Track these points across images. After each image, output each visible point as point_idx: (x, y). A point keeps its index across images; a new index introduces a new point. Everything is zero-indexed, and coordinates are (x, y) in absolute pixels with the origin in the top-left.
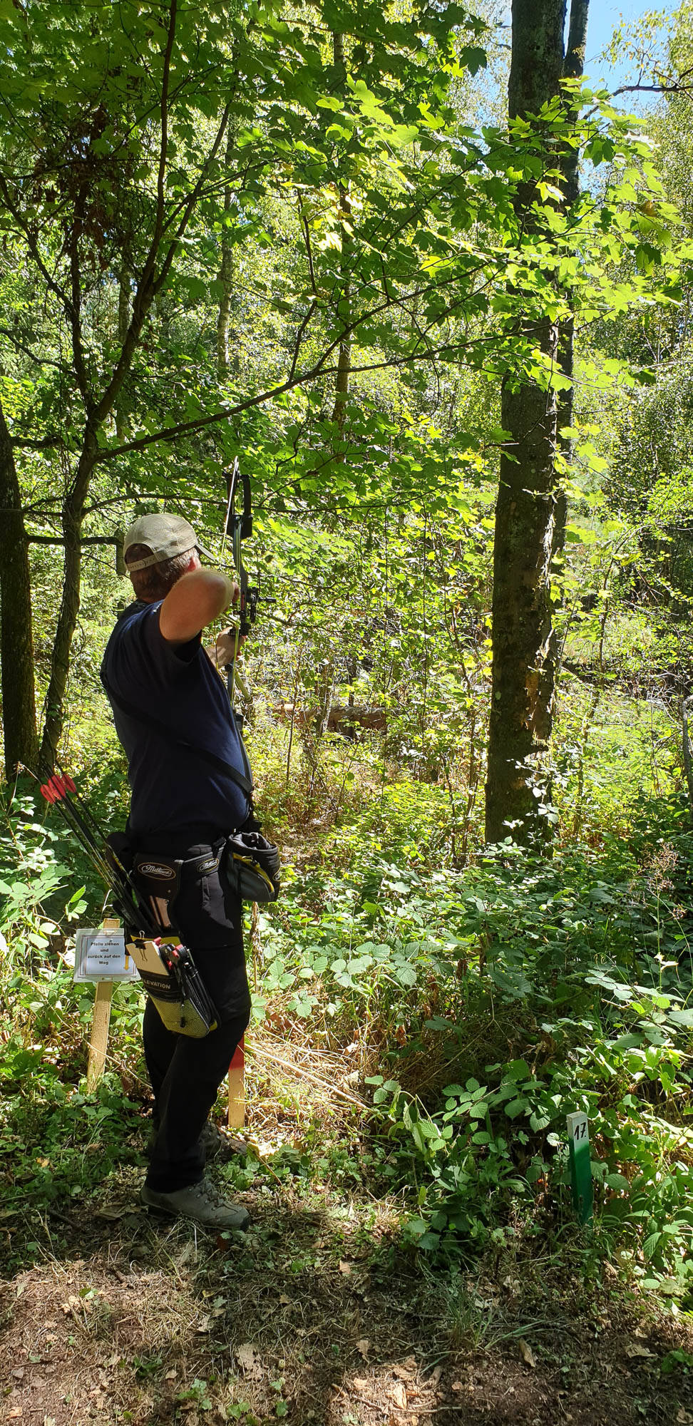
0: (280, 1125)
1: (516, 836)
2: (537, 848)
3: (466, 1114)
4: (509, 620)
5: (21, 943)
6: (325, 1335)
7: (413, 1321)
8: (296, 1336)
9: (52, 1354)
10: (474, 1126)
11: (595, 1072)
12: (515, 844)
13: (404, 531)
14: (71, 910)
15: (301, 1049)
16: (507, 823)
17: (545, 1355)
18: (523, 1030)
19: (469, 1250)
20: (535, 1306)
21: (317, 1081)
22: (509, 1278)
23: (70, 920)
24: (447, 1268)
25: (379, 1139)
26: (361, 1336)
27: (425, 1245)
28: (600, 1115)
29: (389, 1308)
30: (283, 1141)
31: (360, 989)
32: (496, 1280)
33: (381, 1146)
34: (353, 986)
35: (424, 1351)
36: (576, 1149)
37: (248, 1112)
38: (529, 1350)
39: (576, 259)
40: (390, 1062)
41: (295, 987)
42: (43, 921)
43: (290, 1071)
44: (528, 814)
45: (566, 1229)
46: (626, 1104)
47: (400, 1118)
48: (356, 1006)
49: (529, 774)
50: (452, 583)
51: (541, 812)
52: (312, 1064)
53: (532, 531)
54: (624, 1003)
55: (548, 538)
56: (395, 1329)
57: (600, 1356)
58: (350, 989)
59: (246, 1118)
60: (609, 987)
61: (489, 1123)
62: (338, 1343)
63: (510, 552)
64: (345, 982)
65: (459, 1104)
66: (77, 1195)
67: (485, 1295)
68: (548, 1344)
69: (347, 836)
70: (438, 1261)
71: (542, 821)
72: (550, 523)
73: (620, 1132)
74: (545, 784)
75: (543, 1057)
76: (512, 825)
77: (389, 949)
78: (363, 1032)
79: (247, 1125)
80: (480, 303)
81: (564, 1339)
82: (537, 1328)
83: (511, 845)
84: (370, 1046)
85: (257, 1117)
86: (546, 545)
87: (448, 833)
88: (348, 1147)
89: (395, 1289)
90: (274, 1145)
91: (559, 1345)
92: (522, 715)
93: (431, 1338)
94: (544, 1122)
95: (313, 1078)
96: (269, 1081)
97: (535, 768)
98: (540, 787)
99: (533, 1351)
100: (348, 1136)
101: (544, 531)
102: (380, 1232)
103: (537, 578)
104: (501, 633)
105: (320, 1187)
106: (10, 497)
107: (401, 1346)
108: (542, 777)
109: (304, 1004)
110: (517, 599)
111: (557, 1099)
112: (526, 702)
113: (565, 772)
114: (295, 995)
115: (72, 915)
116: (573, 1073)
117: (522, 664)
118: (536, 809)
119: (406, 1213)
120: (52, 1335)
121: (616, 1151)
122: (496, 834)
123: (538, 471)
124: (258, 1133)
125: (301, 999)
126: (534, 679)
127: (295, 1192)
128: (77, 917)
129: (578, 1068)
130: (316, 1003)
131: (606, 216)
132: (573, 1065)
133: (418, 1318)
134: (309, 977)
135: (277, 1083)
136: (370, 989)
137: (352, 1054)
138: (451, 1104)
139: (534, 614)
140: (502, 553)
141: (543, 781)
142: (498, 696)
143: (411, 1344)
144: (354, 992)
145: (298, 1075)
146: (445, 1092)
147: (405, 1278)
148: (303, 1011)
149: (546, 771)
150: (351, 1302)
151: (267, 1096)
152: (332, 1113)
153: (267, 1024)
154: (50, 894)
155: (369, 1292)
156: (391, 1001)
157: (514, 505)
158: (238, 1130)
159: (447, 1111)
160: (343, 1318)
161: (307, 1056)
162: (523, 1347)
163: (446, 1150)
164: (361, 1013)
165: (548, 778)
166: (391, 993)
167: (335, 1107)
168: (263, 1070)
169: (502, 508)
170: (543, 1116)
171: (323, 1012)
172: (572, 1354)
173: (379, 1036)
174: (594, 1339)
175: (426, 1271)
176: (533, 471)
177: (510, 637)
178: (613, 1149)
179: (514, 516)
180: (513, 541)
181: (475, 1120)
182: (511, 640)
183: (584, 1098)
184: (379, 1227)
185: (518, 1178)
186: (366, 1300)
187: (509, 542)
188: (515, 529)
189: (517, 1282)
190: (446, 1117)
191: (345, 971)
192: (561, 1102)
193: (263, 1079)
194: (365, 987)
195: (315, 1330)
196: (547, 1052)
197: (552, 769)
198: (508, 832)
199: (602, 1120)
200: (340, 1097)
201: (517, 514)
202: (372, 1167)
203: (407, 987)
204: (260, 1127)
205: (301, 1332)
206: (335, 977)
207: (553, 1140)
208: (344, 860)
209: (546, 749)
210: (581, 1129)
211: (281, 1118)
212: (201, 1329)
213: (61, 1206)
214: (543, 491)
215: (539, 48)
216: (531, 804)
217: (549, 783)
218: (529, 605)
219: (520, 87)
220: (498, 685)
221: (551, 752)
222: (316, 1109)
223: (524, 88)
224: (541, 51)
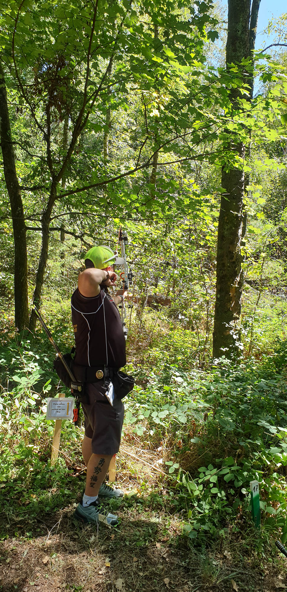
0: (130, 481)
1: (226, 354)
2: (234, 360)
3: (209, 480)
4: (223, 265)
5: (24, 403)
6: (151, 575)
7: (187, 570)
8: (139, 575)
9: (39, 582)
10: (211, 485)
11: (260, 462)
13: (180, 226)
14: (45, 389)
15: (139, 449)
16: (222, 349)
17: (242, 586)
18: (231, 444)
19: (210, 538)
20: (237, 564)
21: (146, 463)
22: (226, 551)
23: (44, 393)
24: (201, 546)
25: (171, 488)
26: (166, 576)
27: (191, 537)
28: (263, 481)
29: (177, 564)
30: (131, 488)
31: (163, 425)
32: (221, 552)
33: (172, 491)
34: (160, 423)
35: (192, 584)
36: (254, 496)
37: (117, 475)
38: (235, 584)
39: (254, 119)
40: (176, 455)
41: (136, 423)
42: (33, 393)
43: (134, 459)
44: (231, 346)
45: (250, 530)
46: (274, 477)
47: (181, 480)
48: (161, 431)
49: (231, 329)
50: (201, 248)
51: (236, 345)
52: (143, 455)
53: (234, 228)
54: (273, 434)
55: (240, 231)
56: (179, 573)
57: (264, 587)
58: (159, 424)
59: (116, 478)
60: (268, 427)
61: (218, 484)
62: (156, 579)
63: (224, 237)
64: (157, 421)
65: (205, 476)
66: (48, 511)
67: (216, 558)
68: (243, 581)
69: (155, 352)
70: (197, 543)
71: (237, 348)
72: (241, 225)
73: (272, 488)
75: (239, 456)
76: (224, 350)
77: (175, 408)
78: (164, 443)
79: (116, 481)
80: (214, 136)
81: (249, 579)
82: (238, 574)
83: (225, 359)
84: (167, 449)
85: (121, 477)
86: (239, 234)
87: (197, 353)
88: (159, 491)
89: (179, 555)
90: (128, 490)
91: (247, 582)
92: (229, 304)
93: (194, 578)
94: (241, 483)
95: (144, 461)
96: (126, 463)
97: (233, 327)
98: (236, 335)
99: (237, 584)
100: (158, 487)
101: (239, 229)
102: (172, 529)
103: (235, 248)
104: (220, 270)
105: (147, 509)
106: (19, 211)
107: (182, 581)
108: (236, 330)
109: (140, 430)
110: (227, 256)
111: (245, 473)
112: (230, 300)
113: (246, 328)
114: (136, 426)
115: (45, 391)
116: (252, 462)
117: (229, 283)
118: (234, 343)
119: (183, 521)
120: (39, 573)
122: (217, 354)
123: (236, 204)
124: (121, 484)
125: (139, 428)
126: (234, 289)
127: (138, 511)
128: (47, 392)
129: (254, 461)
130: (145, 430)
131: (267, 104)
132: (252, 459)
133: (189, 569)
134: (142, 419)
135: (129, 464)
136: (168, 424)
137: (160, 452)
138: (201, 475)
139: (234, 263)
140: (221, 237)
141: (237, 332)
142: (219, 296)
143: (186, 580)
144: (161, 426)
145: (138, 460)
146: (200, 470)
147: (182, 550)
148: (140, 433)
149: (238, 328)
150: (161, 561)
151: (125, 469)
152: (152, 476)
153: (125, 438)
154: (37, 382)
155: (168, 556)
156: (176, 430)
157: (226, 218)
158: (113, 483)
159: (200, 478)
160: (158, 568)
161: (141, 452)
162: (233, 583)
163: (200, 495)
164: (163, 434)
165: (239, 331)
166: (176, 426)
167: (153, 474)
168: (124, 458)
169: (221, 219)
170: (240, 481)
171: (148, 434)
172: (253, 586)
173: (171, 444)
174: (262, 579)
175: (192, 548)
176: (234, 204)
177: (224, 272)
178: (269, 496)
179: (226, 222)
180: (226, 233)
181: (212, 483)
183: (257, 474)
184: (172, 527)
185: (229, 507)
186: (167, 560)
187: (224, 233)
189: (229, 553)
190: (200, 481)
191: (157, 416)
192: (247, 475)
193: (123, 462)
194: (165, 424)
195: (147, 573)
196: (241, 454)
197: (241, 327)
198: (222, 353)
199: (264, 483)
200: (155, 470)
202: (169, 500)
203: (183, 424)
204: (122, 482)
205: (141, 574)
206: (153, 419)
207: (244, 491)
208: (153, 363)
209: (238, 319)
210: (256, 488)
211: (131, 478)
212: (100, 572)
213: (41, 516)
214: (238, 212)
215: (239, 31)
216: (232, 341)
217: (239, 334)
218: (232, 259)
219: (231, 47)
220: (218, 292)
221: (240, 320)
222: (145, 474)
223: (232, 47)
224: (240, 33)
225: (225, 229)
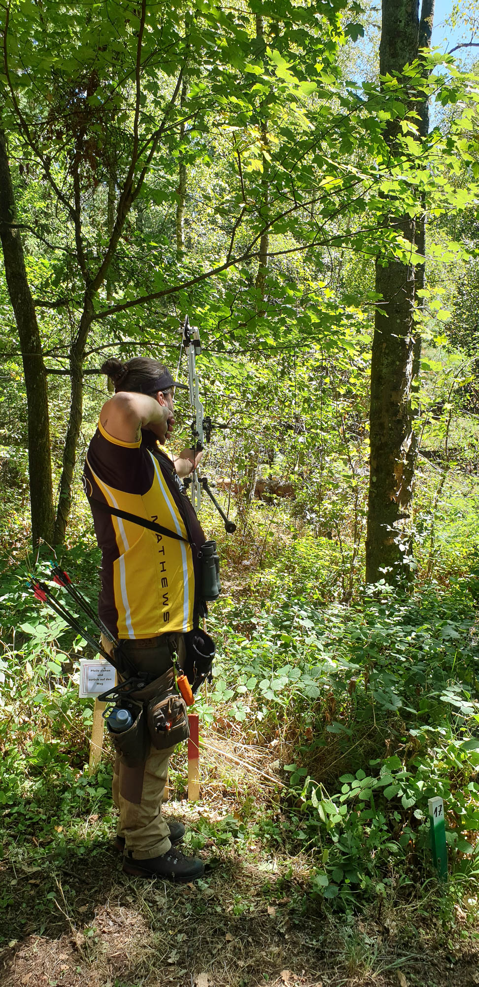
0: (225, 799)
1: (388, 578)
2: (402, 587)
3: (357, 797)
4: (382, 425)
5: (42, 669)
6: (258, 966)
7: (320, 954)
8: (237, 966)
9: (65, 980)
10: (362, 805)
11: (446, 763)
12: (387, 584)
13: (307, 362)
14: (77, 644)
15: (239, 745)
16: (381, 569)
17: (416, 982)
18: (396, 733)
19: (359, 897)
20: (408, 942)
21: (250, 768)
22: (388, 920)
23: (76, 651)
24: (344, 912)
25: (294, 811)
26: (284, 966)
27: (328, 895)
28: (451, 796)
29: (303, 945)
30: (226, 811)
31: (280, 701)
32: (379, 922)
33: (295, 815)
34: (275, 699)
35: (329, 979)
36: (436, 823)
37: (202, 789)
38: (404, 978)
39: (427, 172)
40: (301, 753)
41: (234, 699)
42: (58, 652)
43: (231, 761)
44: (396, 563)
45: (429, 882)
46: (470, 789)
47: (309, 798)
48: (277, 712)
49: (396, 534)
50: (342, 399)
51: (405, 561)
52: (247, 755)
53: (398, 363)
54: (468, 715)
55: (409, 368)
56: (308, 961)
57: (455, 982)
58: (272, 701)
59: (200, 794)
60: (458, 704)
61: (373, 804)
62: (267, 972)
63: (382, 378)
64: (269, 696)
65: (351, 789)
66: (82, 855)
67: (370, 934)
68: (417, 972)
69: (269, 576)
70: (338, 907)
71: (406, 567)
72: (410, 357)
73: (466, 809)
74: (408, 541)
75: (410, 753)
76: (385, 571)
77: (300, 672)
78: (282, 732)
79: (201, 798)
80: (360, 204)
81: (429, 968)
82: (409, 960)
83: (384, 585)
84: (287, 742)
85: (208, 793)
86: (408, 373)
87: (339, 575)
88: (273, 816)
89: (307, 928)
90: (221, 814)
91: (425, 974)
92: (392, 493)
93: (333, 968)
94: (411, 802)
95: (247, 765)
96: (216, 768)
97: (400, 530)
98: (404, 543)
99: (407, 978)
100: (272, 808)
101: (406, 363)
102: (296, 882)
103: (401, 396)
104: (376, 435)
105: (253, 847)
106: (33, 342)
107: (312, 975)
108: (406, 536)
109: (241, 712)
110: (387, 411)
111: (420, 784)
112: (394, 484)
113: (422, 533)
114: (234, 705)
115: (77, 648)
116: (432, 764)
117: (391, 457)
118: (401, 559)
119: (314, 868)
120: (65, 965)
121: (463, 822)
122: (373, 577)
123: (401, 321)
124: (209, 805)
125: (238, 708)
126: (400, 466)
127: (236, 851)
128: (81, 649)
129: (436, 762)
130: (249, 711)
131: (450, 143)
132: (432, 759)
133: (324, 952)
134: (244, 692)
135: (222, 769)
136: (287, 701)
137: (275, 747)
138: (345, 788)
139: (399, 422)
140: (377, 378)
141: (406, 539)
142: (375, 479)
143: (319, 973)
144: (276, 703)
145: (237, 764)
146: (341, 779)
147: (313, 919)
148: (240, 716)
149: (409, 532)
150: (276, 939)
151: (215, 778)
152: (261, 790)
153: (214, 725)
154: (63, 634)
155: (289, 930)
156: (302, 709)
157: (384, 345)
158: (195, 802)
159: (343, 794)
160: (271, 953)
161: (243, 749)
162: (399, 976)
163: (342, 823)
164: (281, 717)
165: (410, 537)
166: (301, 703)
167: (263, 786)
168: (213, 759)
169: (377, 346)
170: (411, 797)
171: (254, 718)
172: (435, 980)
173: (294, 734)
174: (450, 969)
175: (329, 916)
176: (398, 321)
177: (382, 438)
178: (461, 821)
179: (385, 353)
180: (384, 371)
181: (362, 801)
182: (383, 440)
183: (440, 783)
184: (295, 879)
185: (394, 843)
186: (286, 937)
187: (382, 371)
188: (385, 362)
189: (394, 923)
190: (342, 799)
191: (270, 688)
192: (424, 786)
193: (212, 766)
194: (284, 700)
195: (250, 962)
196: (413, 750)
197: (413, 531)
198: (382, 575)
199: (453, 800)
200: (266, 779)
201: (387, 351)
202: (290, 831)
203: (312, 699)
204: (210, 800)
205: (241, 963)
206: (262, 693)
207: (418, 814)
208: (267, 592)
209: (408, 516)
210: (438, 810)
211: (225, 794)
212: (170, 961)
213: (71, 863)
214: (405, 334)
215: (401, 22)
216: (398, 556)
217: (411, 540)
218: (396, 416)
219: (388, 49)
220: (375, 471)
221: (411, 519)
222: (249, 788)
223: (390, 50)
224: (402, 24)
225: (383, 365)
